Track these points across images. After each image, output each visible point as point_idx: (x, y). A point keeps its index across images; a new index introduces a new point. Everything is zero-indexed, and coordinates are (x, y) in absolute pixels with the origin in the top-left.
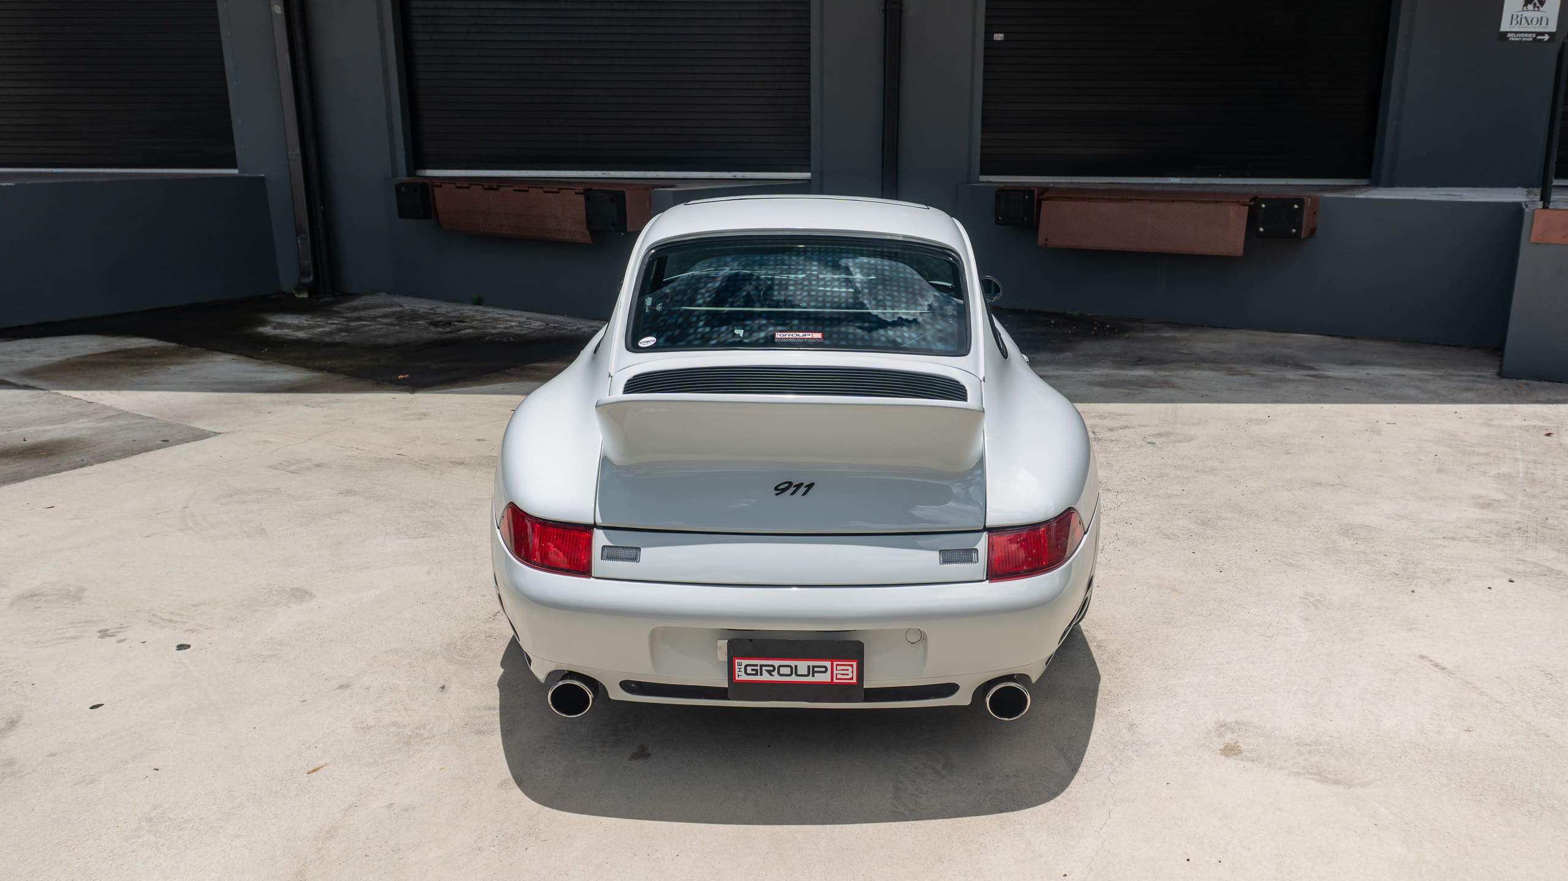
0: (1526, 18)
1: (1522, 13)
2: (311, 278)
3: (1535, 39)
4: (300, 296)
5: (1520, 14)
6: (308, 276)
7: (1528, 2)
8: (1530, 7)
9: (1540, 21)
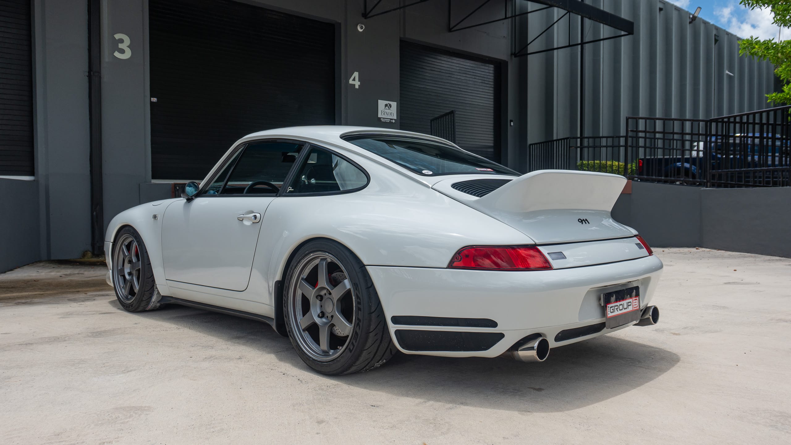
7: (386, 105)
8: (387, 108)
9: (391, 114)
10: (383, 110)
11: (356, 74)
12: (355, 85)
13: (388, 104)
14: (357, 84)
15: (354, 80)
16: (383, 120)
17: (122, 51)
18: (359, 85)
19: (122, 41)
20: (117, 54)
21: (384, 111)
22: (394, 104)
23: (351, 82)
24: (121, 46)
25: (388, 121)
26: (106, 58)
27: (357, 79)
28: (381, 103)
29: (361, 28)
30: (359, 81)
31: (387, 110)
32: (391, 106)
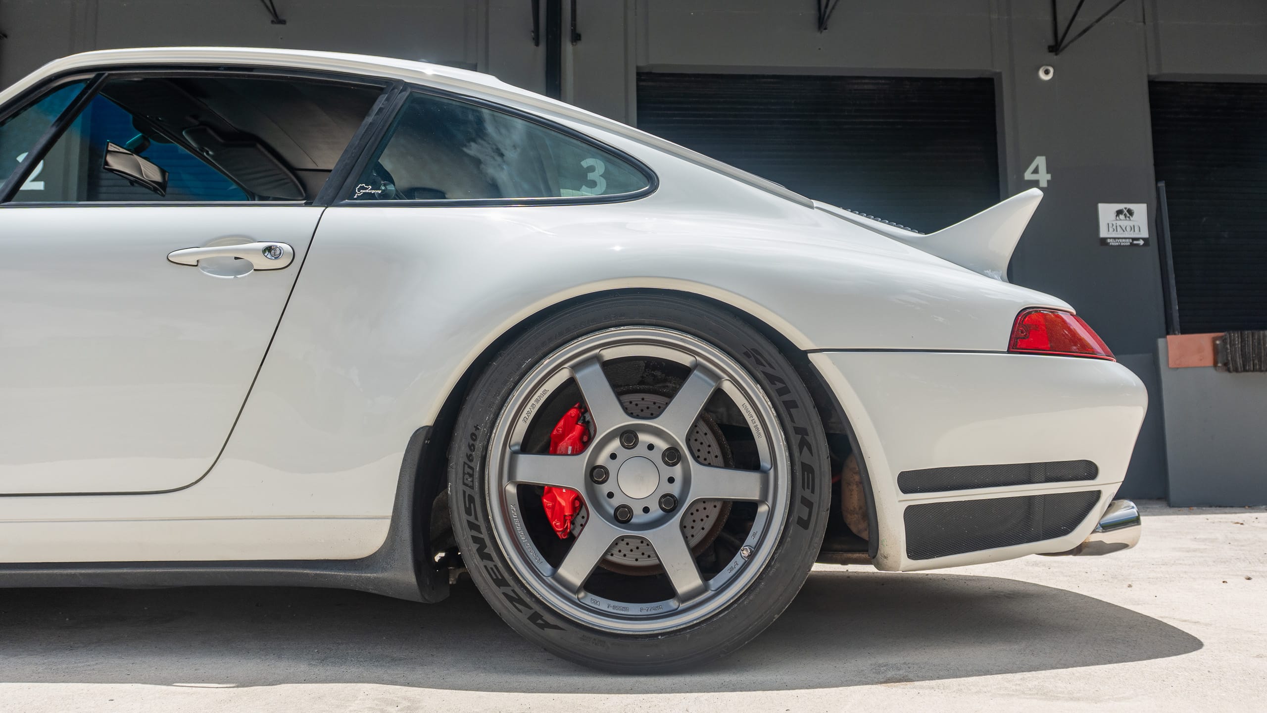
7: (1119, 212)
8: (1122, 217)
9: (1133, 228)
10: (1114, 223)
11: (1040, 161)
12: (1037, 182)
13: (1125, 208)
14: (1043, 179)
15: (1036, 171)
16: (1112, 242)
17: (593, 183)
18: (1048, 181)
19: (591, 169)
22: (1140, 210)
23: (1028, 177)
24: (591, 176)
25: (1127, 243)
27: (1043, 168)
28: (1106, 212)
29: (1047, 72)
30: (1048, 173)
31: (1123, 222)
32: (1130, 212)
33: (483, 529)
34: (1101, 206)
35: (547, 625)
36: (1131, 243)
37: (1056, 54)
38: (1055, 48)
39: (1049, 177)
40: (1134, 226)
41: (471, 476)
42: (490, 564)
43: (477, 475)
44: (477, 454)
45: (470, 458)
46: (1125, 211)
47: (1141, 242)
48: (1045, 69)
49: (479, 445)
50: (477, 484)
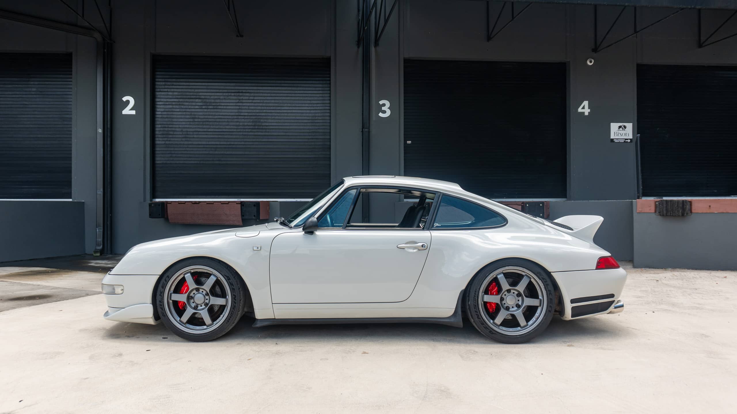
0: (620, 133)
1: (618, 131)
2: (101, 247)
3: (625, 142)
4: (96, 255)
5: (617, 132)
6: (100, 246)
7: (620, 127)
8: (621, 129)
9: (626, 134)
11: (586, 103)
12: (584, 113)
13: (623, 125)
14: (587, 111)
15: (583, 108)
16: (616, 141)
17: (384, 112)
18: (589, 112)
19: (384, 105)
20: (381, 115)
21: (618, 133)
22: (630, 126)
23: (580, 110)
24: (383, 108)
25: (623, 141)
26: (373, 118)
27: (587, 107)
28: (614, 127)
29: (591, 62)
30: (589, 109)
31: (621, 131)
32: (625, 127)
33: (478, 312)
34: (612, 125)
35: (493, 333)
36: (624, 141)
37: (595, 53)
38: (595, 50)
39: (589, 110)
40: (626, 133)
41: (475, 300)
42: (480, 320)
43: (477, 300)
44: (476, 295)
45: (475, 296)
46: (623, 126)
47: (629, 141)
48: (590, 60)
49: (477, 293)
50: (477, 302)
